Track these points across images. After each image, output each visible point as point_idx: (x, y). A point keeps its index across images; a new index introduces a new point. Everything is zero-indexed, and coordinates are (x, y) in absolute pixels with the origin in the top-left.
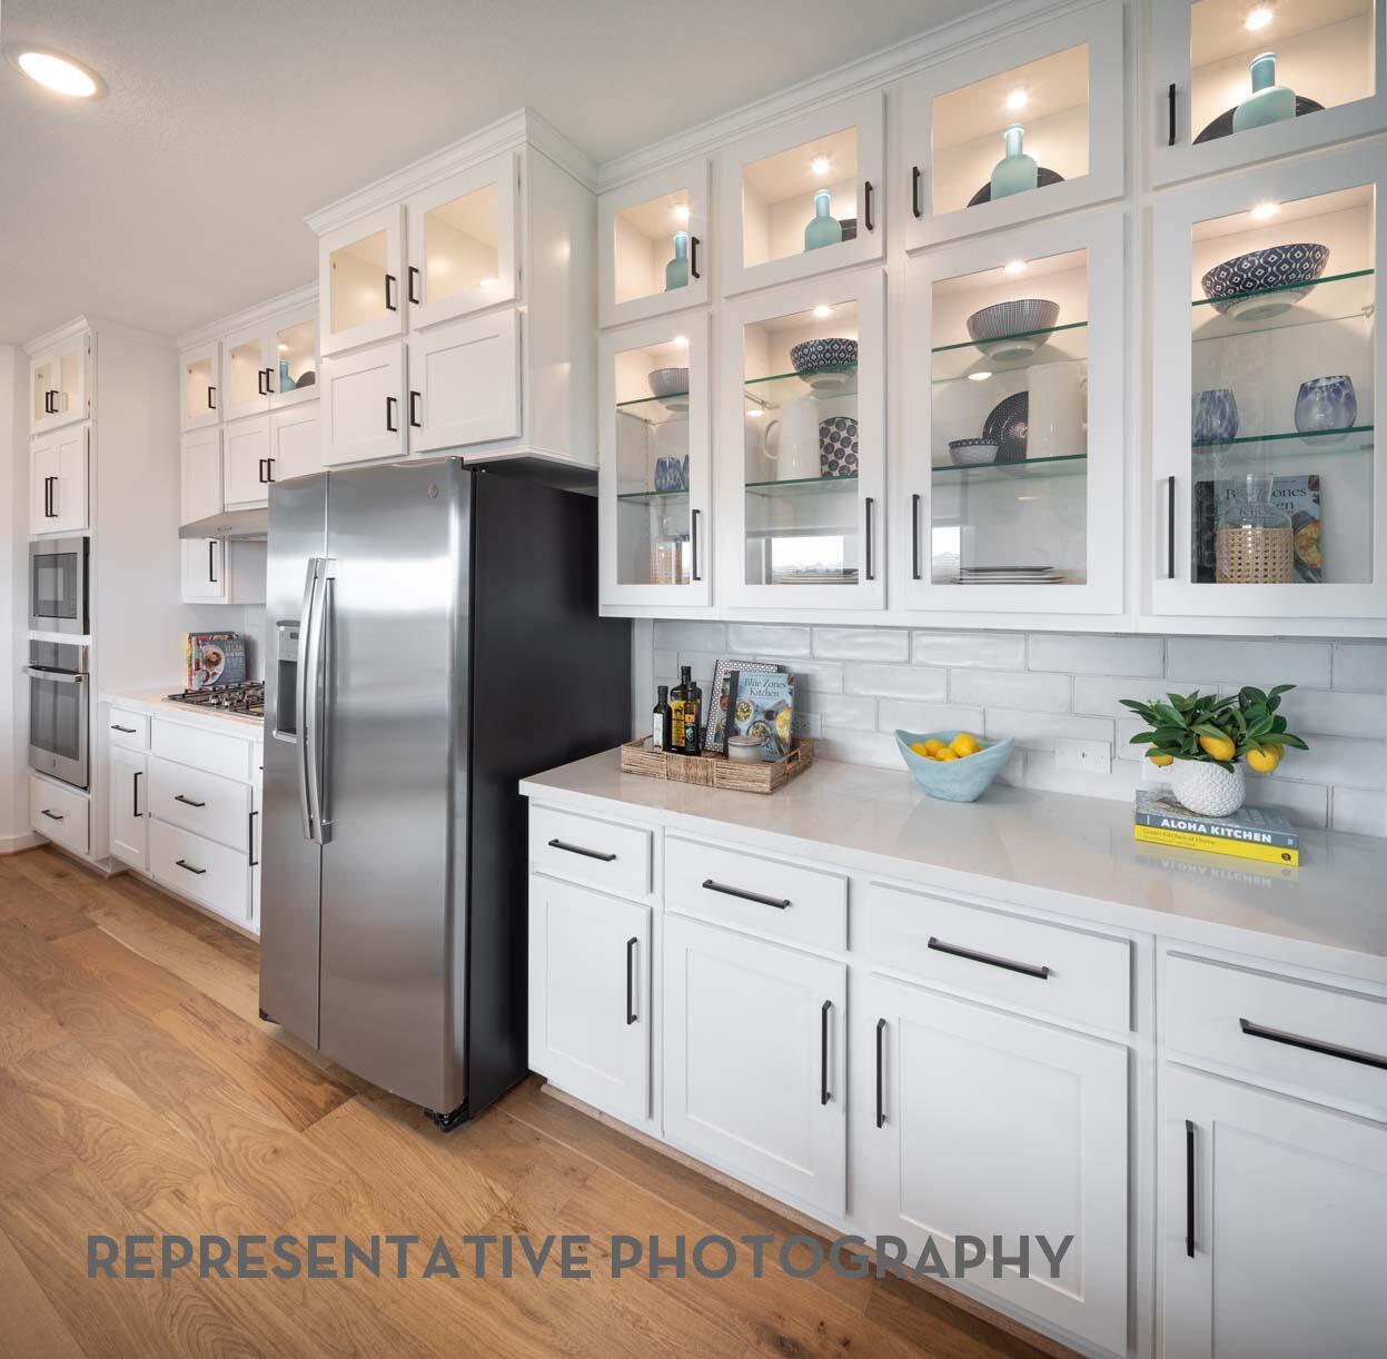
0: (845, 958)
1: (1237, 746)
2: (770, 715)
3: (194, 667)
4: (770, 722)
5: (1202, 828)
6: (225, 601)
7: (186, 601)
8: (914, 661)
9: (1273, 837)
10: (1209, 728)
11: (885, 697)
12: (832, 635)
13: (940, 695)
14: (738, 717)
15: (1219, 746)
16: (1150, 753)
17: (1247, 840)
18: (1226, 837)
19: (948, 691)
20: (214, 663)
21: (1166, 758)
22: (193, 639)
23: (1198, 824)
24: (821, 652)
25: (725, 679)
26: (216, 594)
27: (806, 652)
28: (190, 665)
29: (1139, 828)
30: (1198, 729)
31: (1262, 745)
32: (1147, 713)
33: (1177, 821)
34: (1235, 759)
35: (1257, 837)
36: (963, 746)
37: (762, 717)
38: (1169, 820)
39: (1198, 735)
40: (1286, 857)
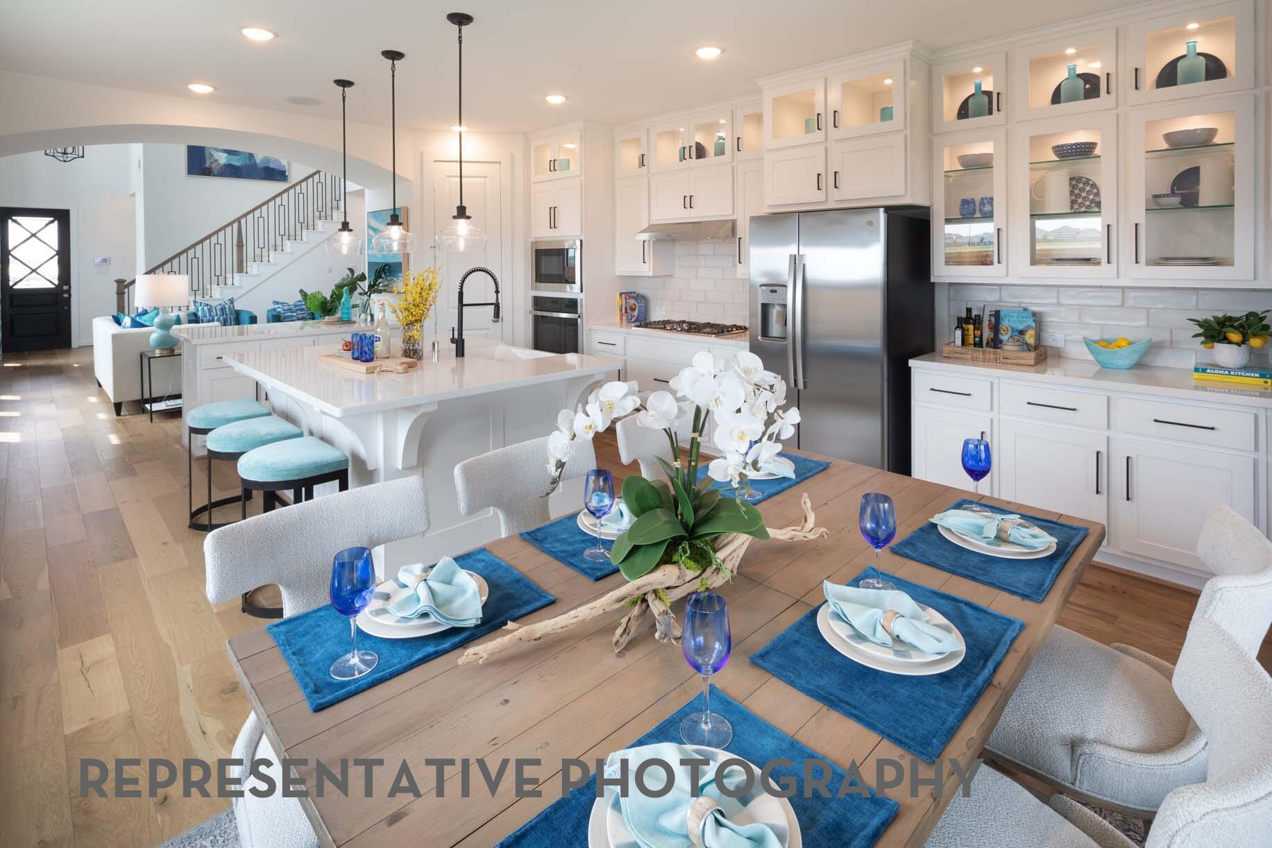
0: (1106, 433)
1: (1244, 337)
2: (1022, 332)
3: (624, 311)
4: (1022, 336)
5: (1227, 372)
6: (651, 274)
7: (618, 273)
8: (1126, 305)
9: (1260, 374)
10: (1230, 329)
11: (1106, 325)
12: (1071, 292)
13: (1143, 323)
14: (1001, 334)
15: (1235, 337)
16: (1203, 343)
17: (1248, 376)
18: (1238, 375)
19: (1148, 322)
20: (633, 309)
21: (1210, 345)
22: (623, 295)
23: (1225, 371)
24: (1063, 301)
25: (990, 315)
26: (647, 270)
27: (1055, 301)
28: (621, 310)
29: (1196, 374)
30: (1224, 330)
31: (1255, 335)
32: (1200, 324)
33: (1214, 370)
34: (1243, 342)
35: (1252, 375)
36: (1124, 343)
37: (1017, 333)
38: (1210, 369)
39: (1225, 332)
40: (1266, 382)
